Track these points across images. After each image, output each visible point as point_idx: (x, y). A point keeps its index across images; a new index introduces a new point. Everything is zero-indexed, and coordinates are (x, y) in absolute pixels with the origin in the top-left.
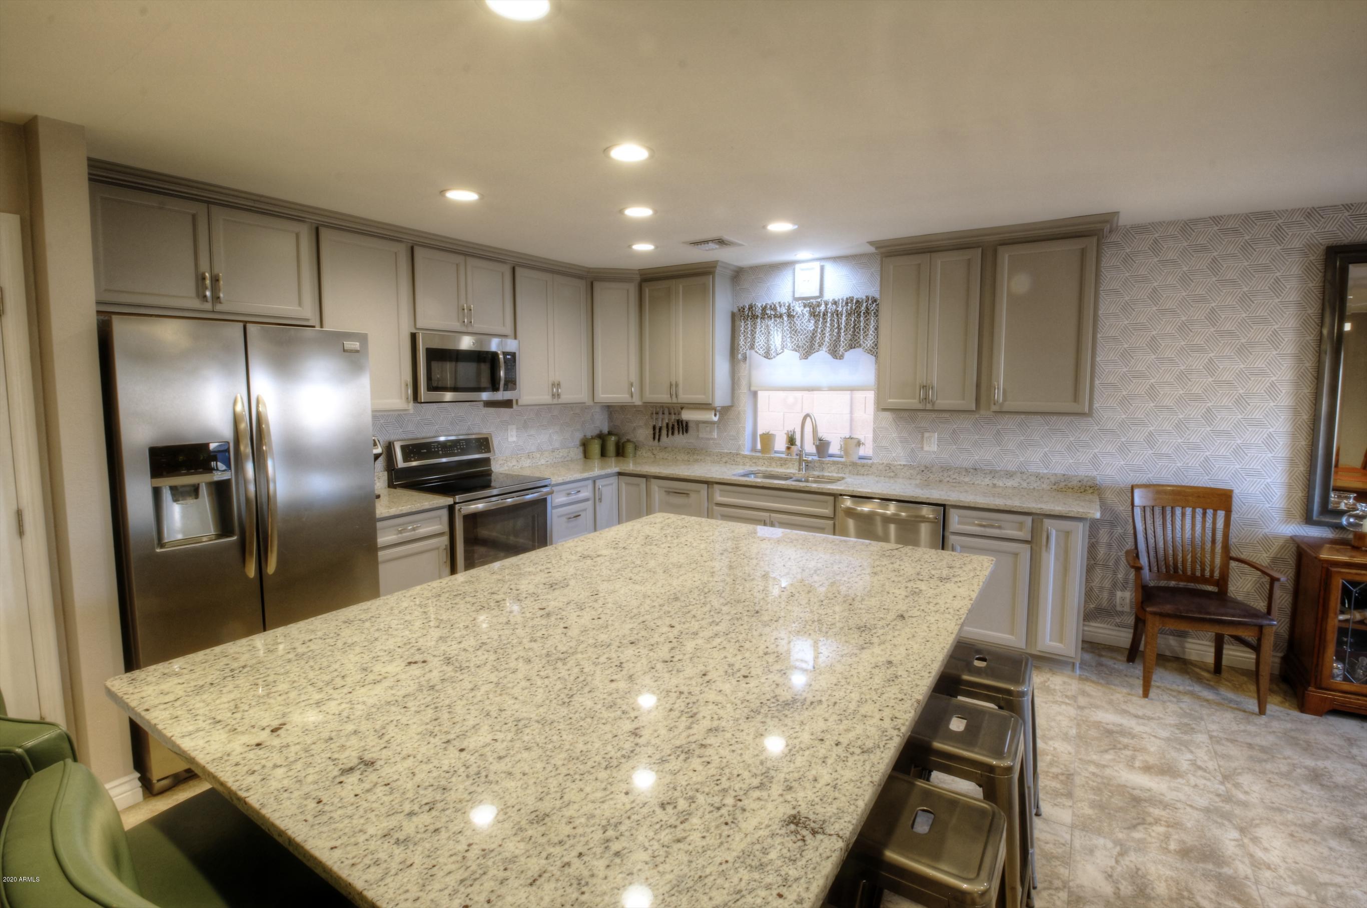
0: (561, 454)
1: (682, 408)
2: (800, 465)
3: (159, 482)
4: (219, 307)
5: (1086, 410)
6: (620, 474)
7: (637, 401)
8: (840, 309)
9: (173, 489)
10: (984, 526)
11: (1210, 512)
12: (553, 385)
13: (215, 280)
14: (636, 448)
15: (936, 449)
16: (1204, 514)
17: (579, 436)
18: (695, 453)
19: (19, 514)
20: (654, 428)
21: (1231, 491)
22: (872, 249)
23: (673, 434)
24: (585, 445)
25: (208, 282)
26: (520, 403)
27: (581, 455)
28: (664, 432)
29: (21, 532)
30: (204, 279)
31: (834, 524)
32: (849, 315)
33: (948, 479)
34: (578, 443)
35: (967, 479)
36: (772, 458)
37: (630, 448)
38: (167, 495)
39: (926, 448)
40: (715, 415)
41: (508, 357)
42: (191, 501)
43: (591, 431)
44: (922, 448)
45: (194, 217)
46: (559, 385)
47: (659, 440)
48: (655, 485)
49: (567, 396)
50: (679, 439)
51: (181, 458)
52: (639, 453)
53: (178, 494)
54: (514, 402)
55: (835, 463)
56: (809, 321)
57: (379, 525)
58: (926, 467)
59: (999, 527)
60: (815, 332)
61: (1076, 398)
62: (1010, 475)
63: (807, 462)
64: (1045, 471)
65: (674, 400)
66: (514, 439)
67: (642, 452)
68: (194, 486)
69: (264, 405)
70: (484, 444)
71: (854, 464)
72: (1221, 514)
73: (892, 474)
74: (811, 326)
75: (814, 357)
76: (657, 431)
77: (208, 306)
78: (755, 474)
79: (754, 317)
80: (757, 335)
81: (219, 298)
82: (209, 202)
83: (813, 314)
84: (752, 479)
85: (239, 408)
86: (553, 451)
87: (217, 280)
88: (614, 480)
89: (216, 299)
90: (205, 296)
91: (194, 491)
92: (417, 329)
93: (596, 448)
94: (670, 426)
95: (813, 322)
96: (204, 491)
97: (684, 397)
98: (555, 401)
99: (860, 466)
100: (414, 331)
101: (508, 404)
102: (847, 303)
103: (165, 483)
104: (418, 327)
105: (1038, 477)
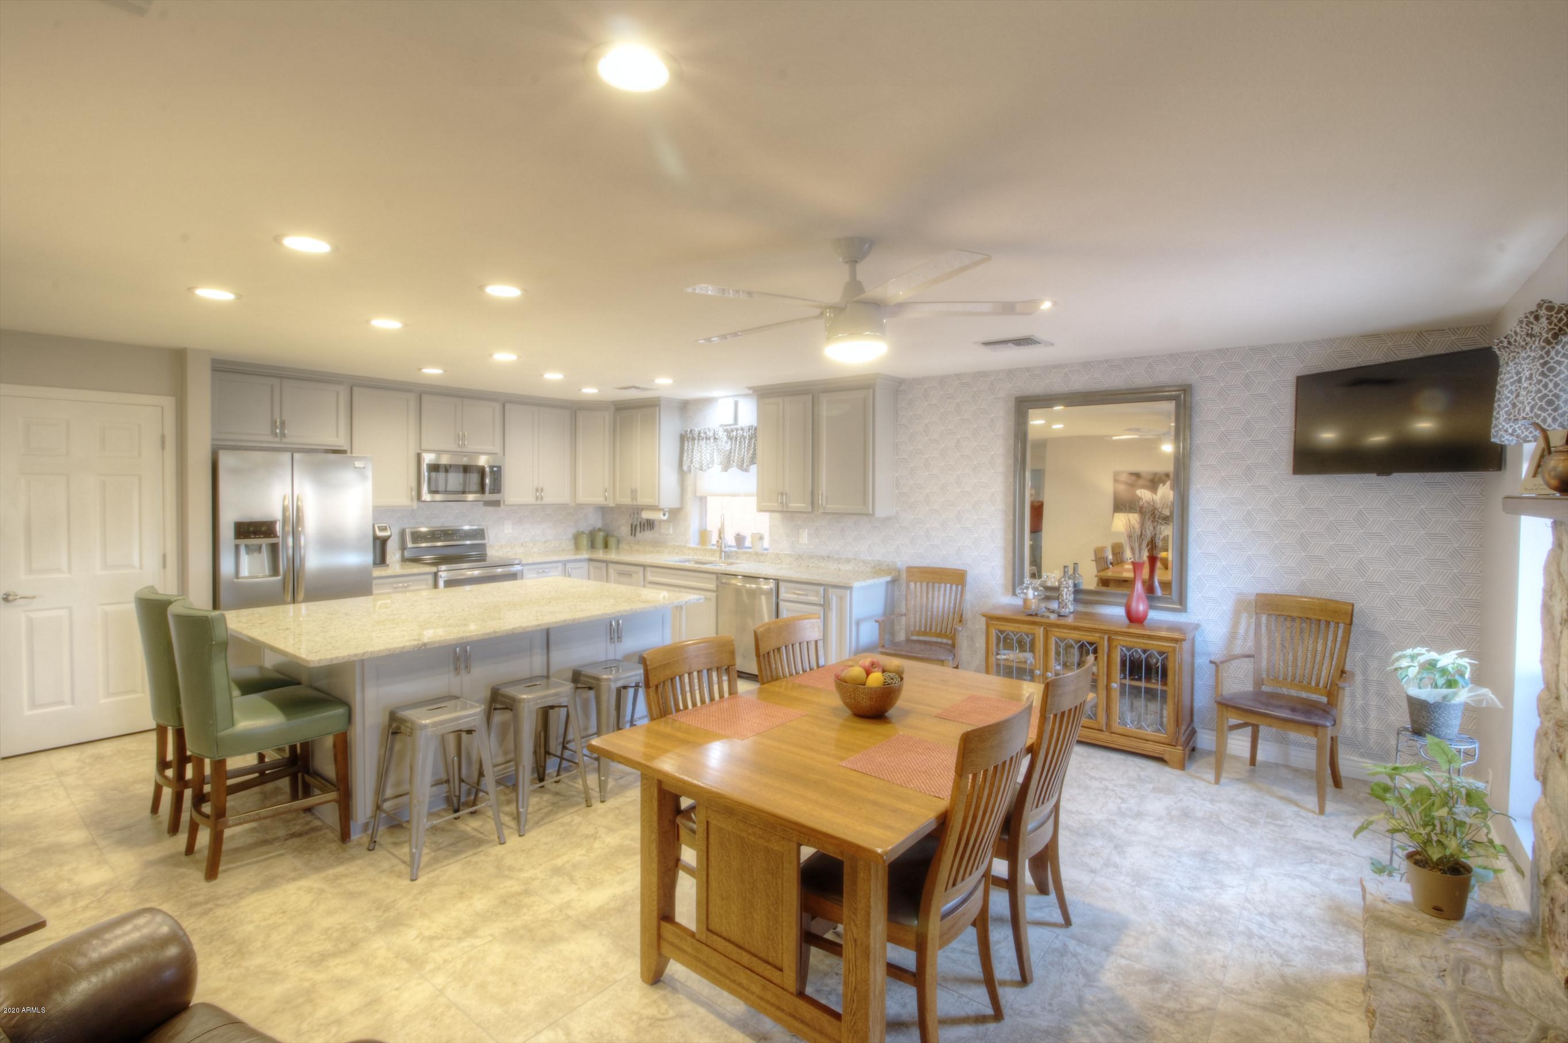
0: (553, 545)
1: (642, 510)
2: (721, 554)
3: (239, 541)
4: (284, 440)
5: (871, 512)
6: (591, 560)
7: (612, 505)
8: (745, 434)
9: (247, 546)
10: (798, 594)
11: (954, 586)
12: (537, 490)
13: (283, 423)
14: (619, 542)
15: (806, 542)
16: (951, 587)
17: (571, 531)
18: (658, 545)
19: (164, 556)
20: (632, 526)
21: (966, 571)
22: (751, 392)
23: (644, 530)
24: (577, 537)
25: (278, 424)
26: (506, 503)
27: (572, 547)
28: (638, 529)
29: (164, 566)
30: (276, 423)
31: (717, 596)
32: (751, 438)
33: (812, 565)
34: (570, 536)
35: (823, 565)
36: (706, 549)
37: (612, 542)
38: (243, 550)
39: (801, 541)
40: (664, 515)
41: (495, 469)
42: (256, 555)
43: (585, 526)
44: (798, 541)
45: (272, 387)
46: (542, 490)
47: (635, 536)
48: (611, 567)
49: (550, 498)
50: (648, 535)
51: (251, 529)
52: (621, 546)
53: (249, 549)
54: (502, 501)
55: (745, 553)
56: (727, 442)
57: (375, 582)
58: (799, 556)
59: (806, 595)
60: (731, 449)
61: (865, 502)
62: (848, 561)
63: (725, 552)
64: (870, 558)
65: (635, 503)
66: (510, 531)
67: (623, 546)
68: (258, 545)
69: (302, 501)
70: (480, 534)
71: (757, 554)
72: (960, 587)
73: (779, 561)
74: (728, 447)
75: (730, 470)
76: (634, 527)
77: (278, 439)
78: (689, 561)
79: (693, 439)
80: (695, 453)
81: (284, 434)
82: (281, 377)
83: (730, 438)
84: (687, 565)
85: (286, 503)
86: (545, 542)
87: (284, 424)
88: (585, 565)
89: (283, 435)
90: (276, 434)
91: (259, 549)
92: (422, 450)
93: (585, 541)
94: (642, 524)
95: (729, 443)
96: (264, 549)
97: (642, 501)
98: (539, 502)
99: (759, 556)
100: (419, 451)
101: (496, 503)
102: (749, 430)
103: (243, 542)
104: (422, 448)
105: (865, 562)
